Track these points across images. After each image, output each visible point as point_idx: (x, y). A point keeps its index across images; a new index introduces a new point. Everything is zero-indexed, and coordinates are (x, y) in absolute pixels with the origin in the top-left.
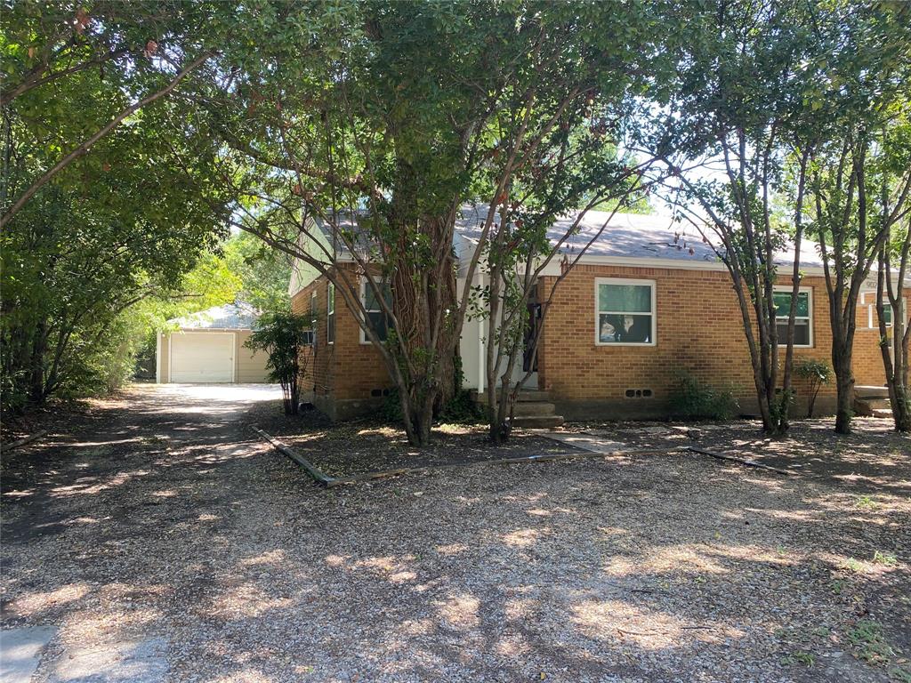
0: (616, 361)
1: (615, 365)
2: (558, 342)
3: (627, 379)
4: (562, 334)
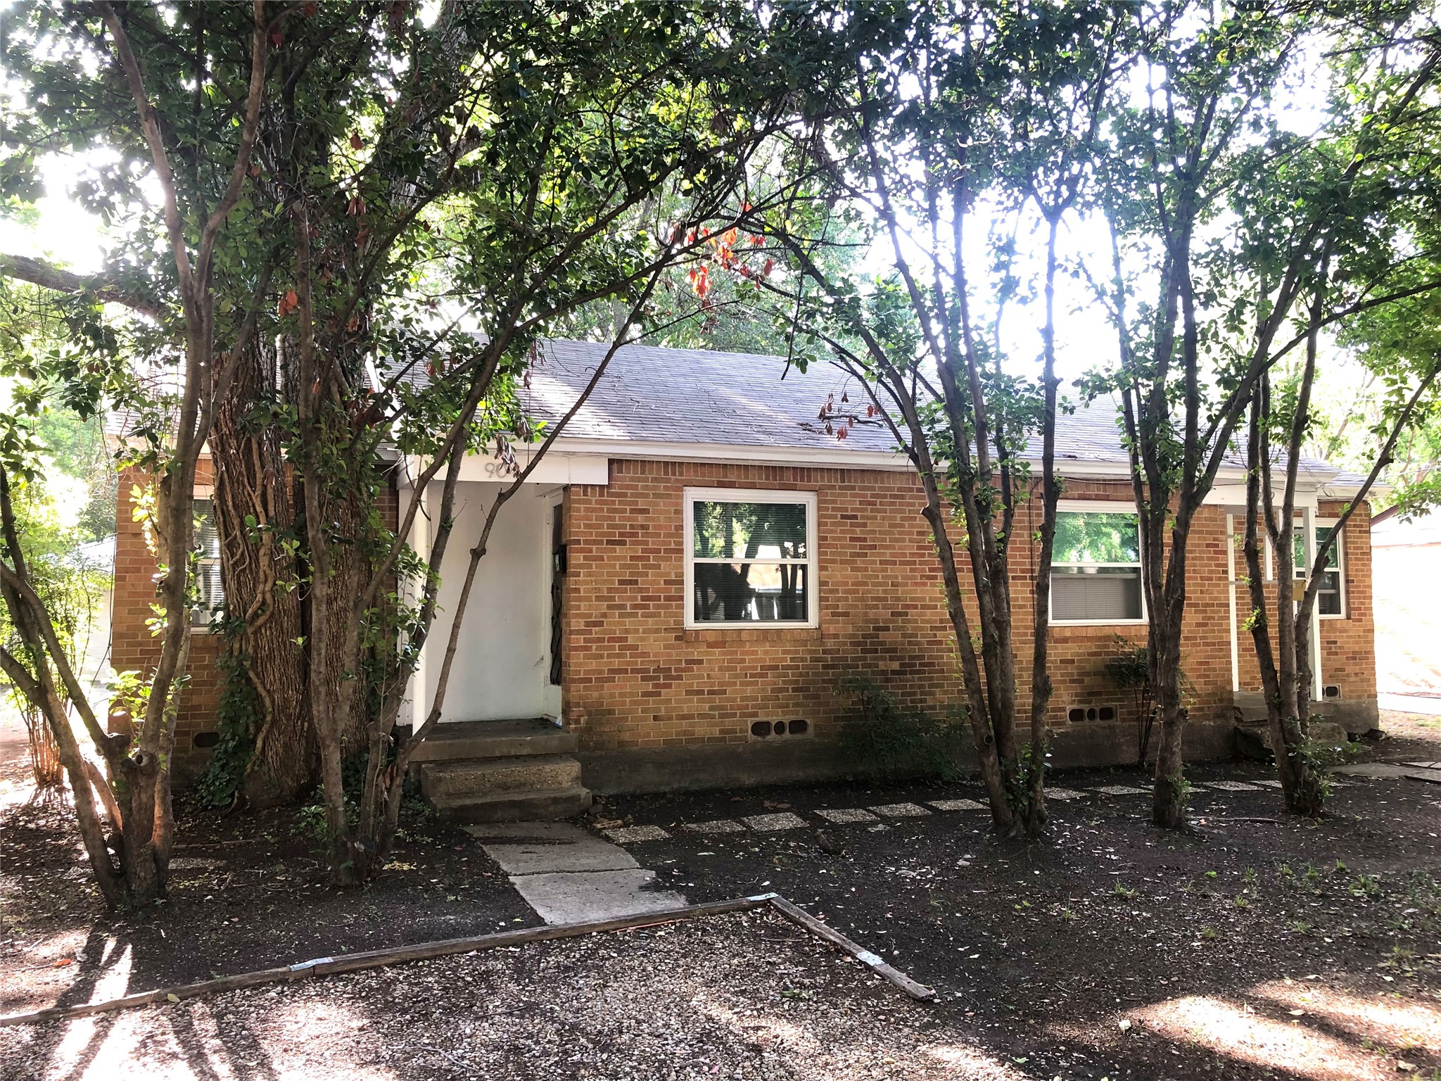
0: (730, 661)
1: (728, 669)
2: (601, 624)
3: (756, 699)
4: (609, 607)
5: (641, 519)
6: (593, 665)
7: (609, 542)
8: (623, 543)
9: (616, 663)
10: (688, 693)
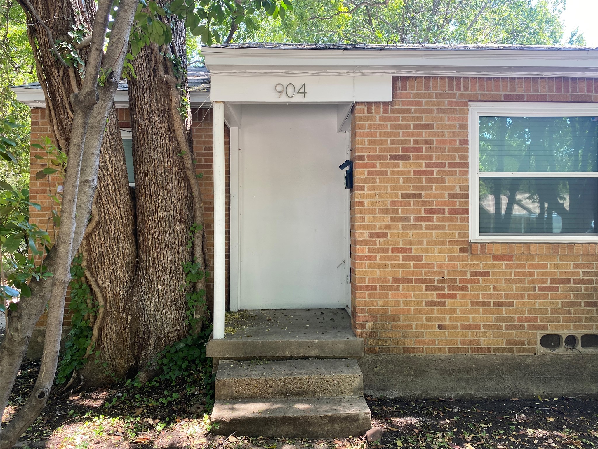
0: (517, 274)
1: (515, 281)
2: (385, 235)
3: (545, 312)
4: (393, 219)
5: (424, 134)
6: (378, 273)
7: (392, 157)
8: (406, 158)
9: (400, 273)
10: (474, 303)
